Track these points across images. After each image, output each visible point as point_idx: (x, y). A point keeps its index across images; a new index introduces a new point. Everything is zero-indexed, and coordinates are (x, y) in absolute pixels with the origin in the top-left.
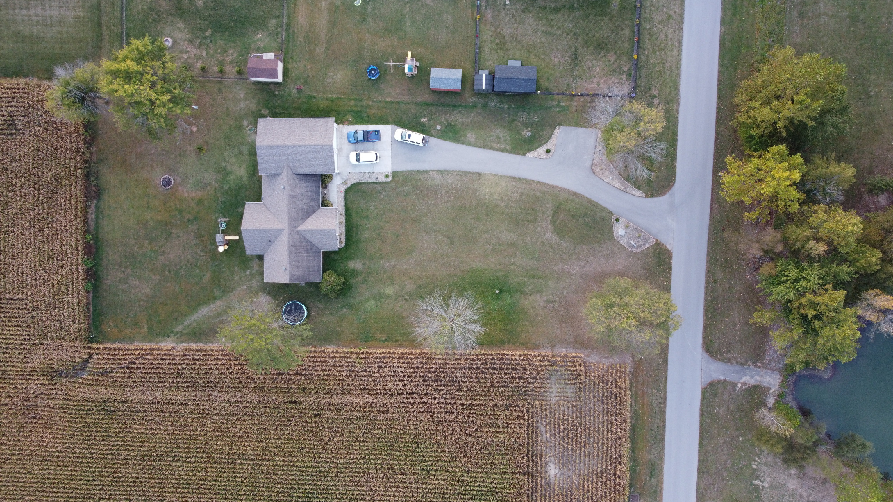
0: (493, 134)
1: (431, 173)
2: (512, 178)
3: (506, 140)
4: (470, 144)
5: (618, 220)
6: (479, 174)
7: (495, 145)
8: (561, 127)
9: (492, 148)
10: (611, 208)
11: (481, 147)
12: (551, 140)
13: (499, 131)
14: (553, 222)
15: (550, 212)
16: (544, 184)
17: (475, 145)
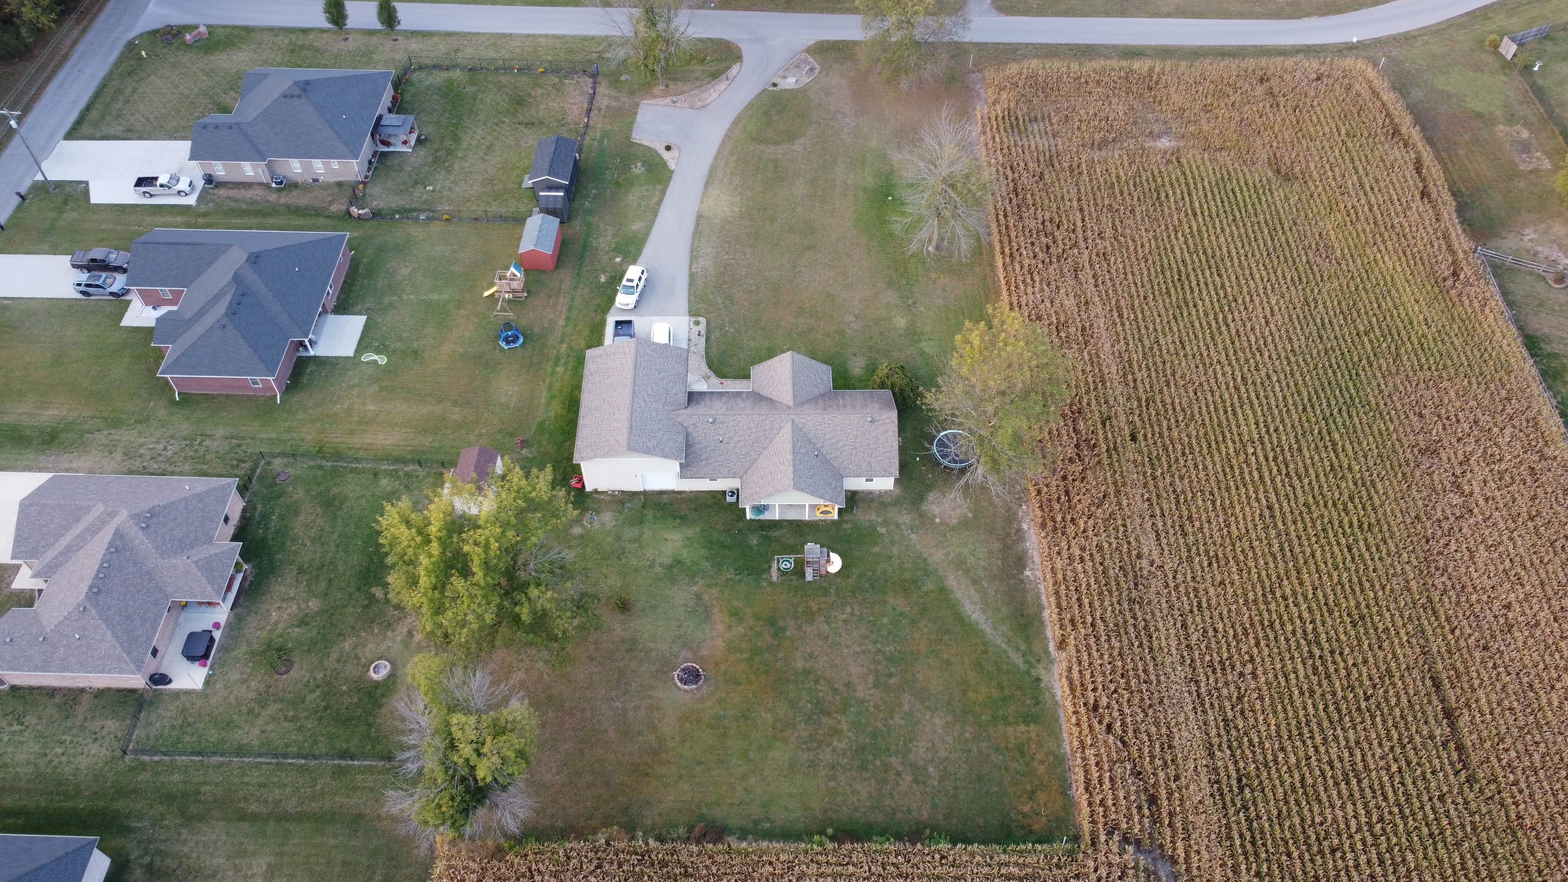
0: (635, 203)
1: (693, 270)
2: (708, 184)
3: (647, 190)
4: (649, 228)
5: (775, 85)
6: (699, 217)
7: (655, 200)
8: (634, 136)
9: (659, 203)
10: (757, 90)
11: (656, 216)
12: (652, 146)
13: (633, 197)
14: (778, 143)
15: (762, 147)
16: (719, 152)
17: (653, 222)
